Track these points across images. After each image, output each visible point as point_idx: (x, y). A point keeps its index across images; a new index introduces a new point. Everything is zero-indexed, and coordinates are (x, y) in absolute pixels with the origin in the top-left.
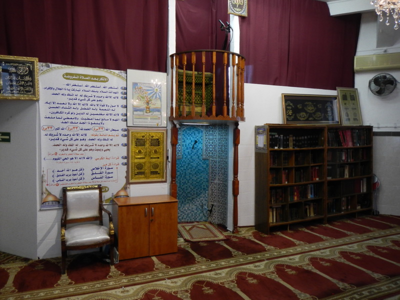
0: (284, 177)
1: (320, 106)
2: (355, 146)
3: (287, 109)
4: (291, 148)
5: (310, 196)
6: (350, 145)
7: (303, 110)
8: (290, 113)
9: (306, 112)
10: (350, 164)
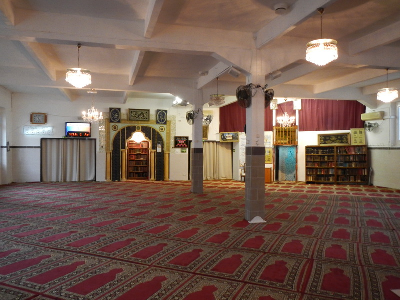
0: (316, 165)
1: (339, 138)
2: (357, 154)
3: (321, 140)
4: (320, 154)
5: (331, 173)
6: (353, 153)
7: (329, 140)
8: (322, 141)
9: (331, 141)
10: (356, 162)
